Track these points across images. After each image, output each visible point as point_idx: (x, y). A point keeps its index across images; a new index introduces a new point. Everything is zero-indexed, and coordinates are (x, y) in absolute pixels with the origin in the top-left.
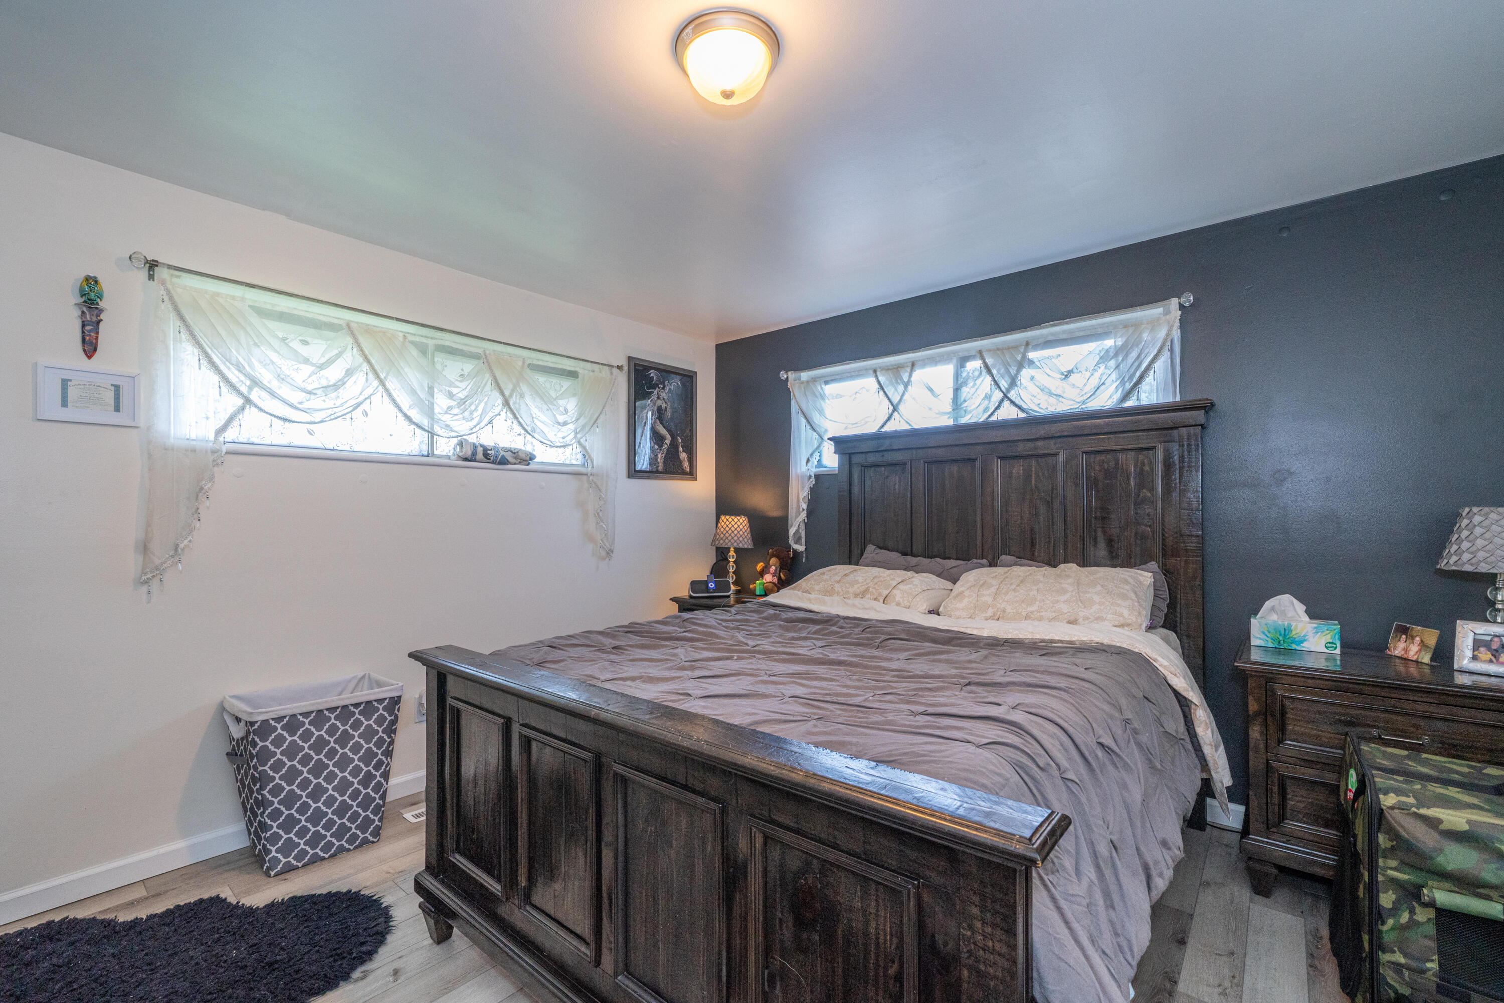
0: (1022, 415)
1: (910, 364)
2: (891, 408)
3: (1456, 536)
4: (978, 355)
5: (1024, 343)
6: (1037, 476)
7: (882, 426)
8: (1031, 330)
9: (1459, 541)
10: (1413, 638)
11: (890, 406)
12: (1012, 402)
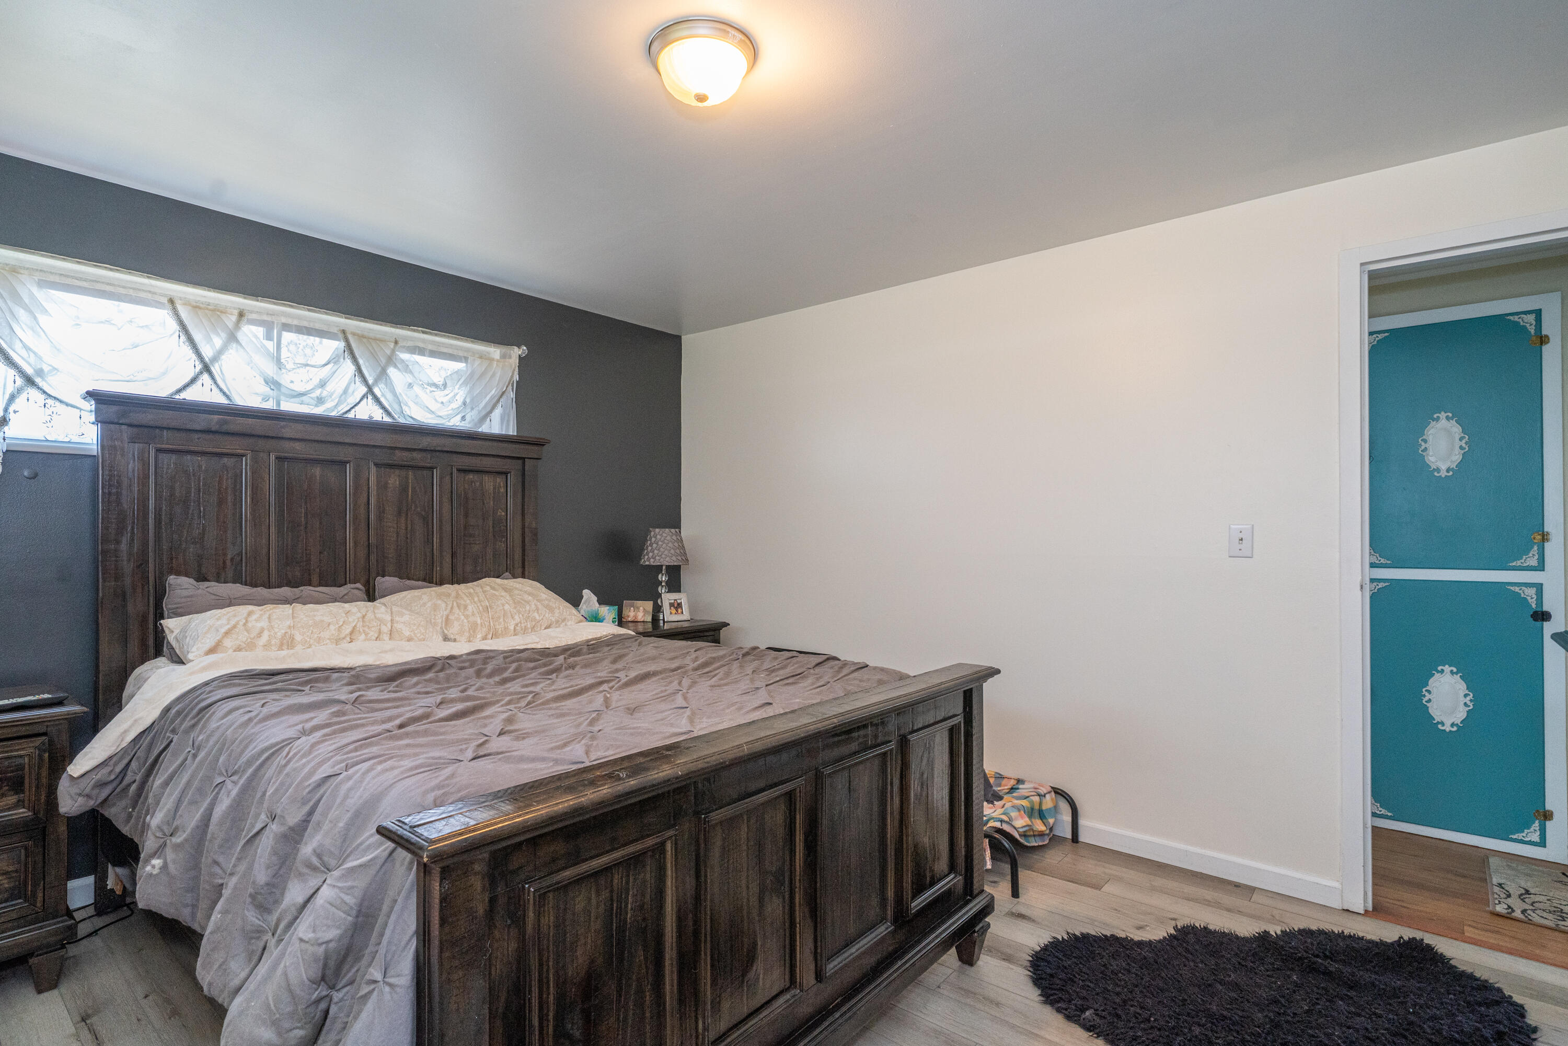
0: (387, 419)
1: (236, 312)
2: (199, 367)
3: (649, 542)
4: (341, 336)
5: (393, 340)
6: (414, 489)
7: (179, 391)
8: (402, 328)
9: (651, 545)
10: (638, 608)
11: (197, 363)
12: (377, 400)
